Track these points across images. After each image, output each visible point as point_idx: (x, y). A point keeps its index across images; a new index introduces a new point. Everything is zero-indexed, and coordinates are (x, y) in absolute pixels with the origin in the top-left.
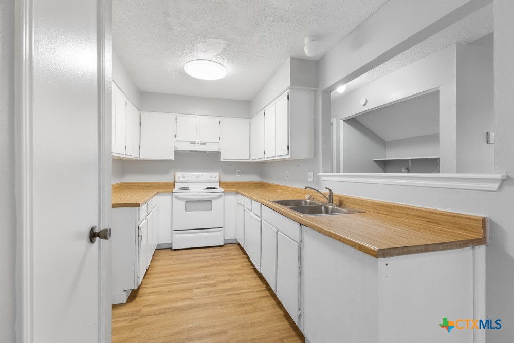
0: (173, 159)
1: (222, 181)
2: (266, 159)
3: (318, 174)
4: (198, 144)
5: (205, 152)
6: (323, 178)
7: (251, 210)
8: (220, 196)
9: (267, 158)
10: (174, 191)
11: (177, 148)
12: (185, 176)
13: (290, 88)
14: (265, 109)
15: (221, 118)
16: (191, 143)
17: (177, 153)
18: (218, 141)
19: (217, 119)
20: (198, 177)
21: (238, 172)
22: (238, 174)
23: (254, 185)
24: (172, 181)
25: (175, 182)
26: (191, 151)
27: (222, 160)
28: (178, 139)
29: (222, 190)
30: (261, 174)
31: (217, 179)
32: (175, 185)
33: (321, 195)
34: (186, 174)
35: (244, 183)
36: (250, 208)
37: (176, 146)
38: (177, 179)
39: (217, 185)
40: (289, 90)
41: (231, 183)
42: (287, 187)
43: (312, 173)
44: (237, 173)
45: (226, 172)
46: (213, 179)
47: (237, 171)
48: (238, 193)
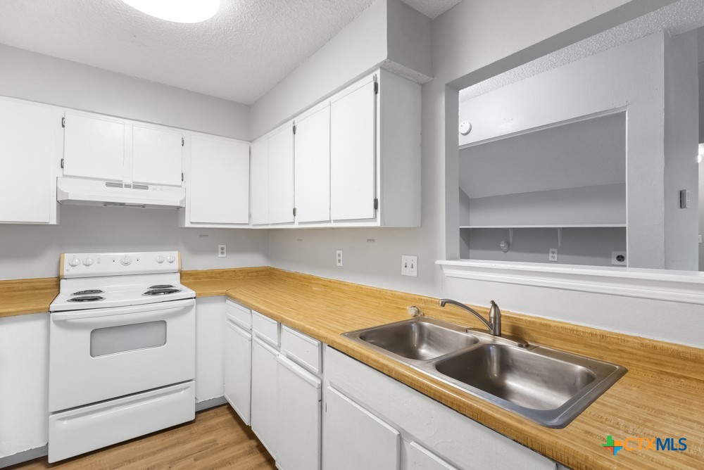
0: (53, 221)
1: (185, 269)
2: (296, 226)
3: (438, 262)
4: (128, 186)
5: (144, 206)
6: (447, 272)
7: (278, 348)
8: (187, 309)
9: (300, 223)
10: (53, 307)
11: (67, 194)
12: (90, 261)
13: (383, 67)
14: (296, 119)
15: (186, 134)
16: (108, 185)
17: (66, 207)
18: (180, 182)
19: (176, 135)
20: (126, 264)
21: (222, 249)
22: (222, 253)
23: (255, 274)
24: (51, 274)
25: (59, 279)
26: (106, 204)
27: (187, 225)
28: (67, 170)
29: (192, 293)
30: (267, 254)
31: (176, 266)
32: (58, 286)
33: (473, 316)
34: (91, 257)
35: (234, 271)
36: (277, 343)
37: (63, 188)
38: (67, 270)
39: (174, 281)
40: (378, 72)
41: (206, 272)
42: (340, 283)
43: (415, 258)
44: (220, 251)
45: (195, 250)
46: (166, 266)
47: (220, 247)
48: (228, 296)
